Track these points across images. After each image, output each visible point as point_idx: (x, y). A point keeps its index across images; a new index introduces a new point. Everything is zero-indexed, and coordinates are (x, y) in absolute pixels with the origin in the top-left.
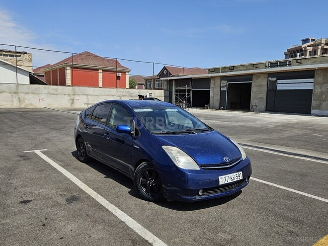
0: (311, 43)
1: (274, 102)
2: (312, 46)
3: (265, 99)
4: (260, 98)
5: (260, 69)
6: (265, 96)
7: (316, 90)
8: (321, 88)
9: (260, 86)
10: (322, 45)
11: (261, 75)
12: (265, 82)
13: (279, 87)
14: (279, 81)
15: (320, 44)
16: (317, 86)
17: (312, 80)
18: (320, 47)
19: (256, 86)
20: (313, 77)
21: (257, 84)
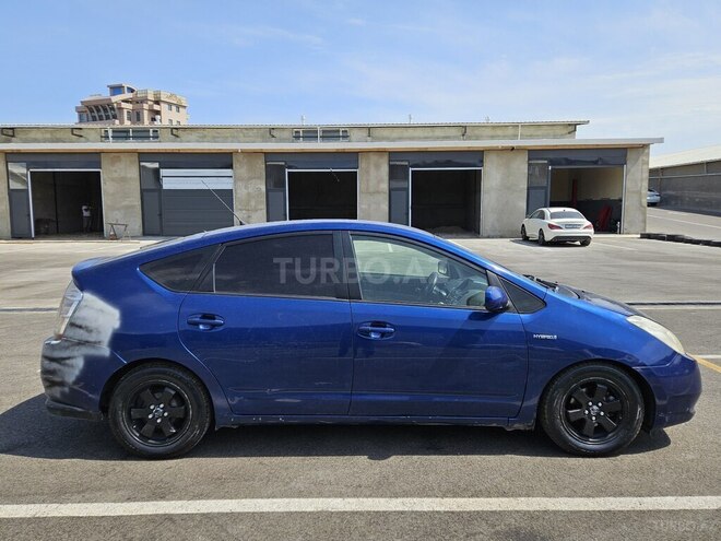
0: (128, 96)
1: (160, 215)
2: (131, 102)
3: (139, 208)
4: (127, 207)
5: (88, 140)
6: (138, 203)
7: (238, 191)
8: (246, 187)
9: (123, 180)
10: (150, 103)
11: (122, 155)
12: (133, 173)
13: (167, 184)
14: (163, 172)
15: (144, 100)
16: (240, 183)
17: (228, 172)
18: (146, 106)
19: (113, 180)
20: (230, 166)
21: (115, 175)
